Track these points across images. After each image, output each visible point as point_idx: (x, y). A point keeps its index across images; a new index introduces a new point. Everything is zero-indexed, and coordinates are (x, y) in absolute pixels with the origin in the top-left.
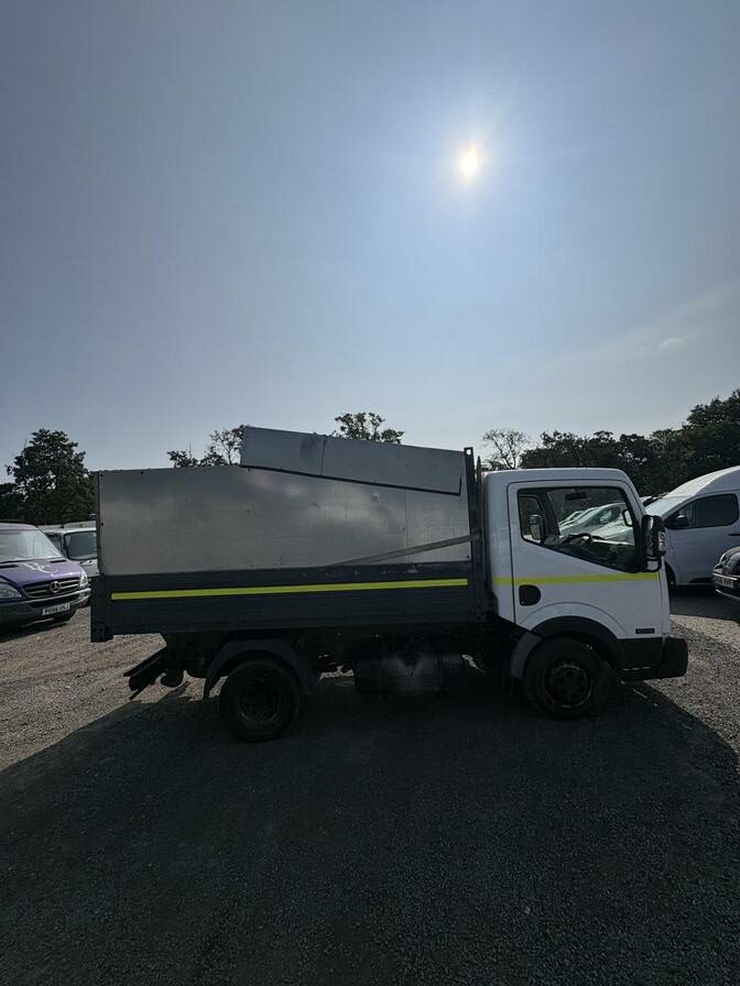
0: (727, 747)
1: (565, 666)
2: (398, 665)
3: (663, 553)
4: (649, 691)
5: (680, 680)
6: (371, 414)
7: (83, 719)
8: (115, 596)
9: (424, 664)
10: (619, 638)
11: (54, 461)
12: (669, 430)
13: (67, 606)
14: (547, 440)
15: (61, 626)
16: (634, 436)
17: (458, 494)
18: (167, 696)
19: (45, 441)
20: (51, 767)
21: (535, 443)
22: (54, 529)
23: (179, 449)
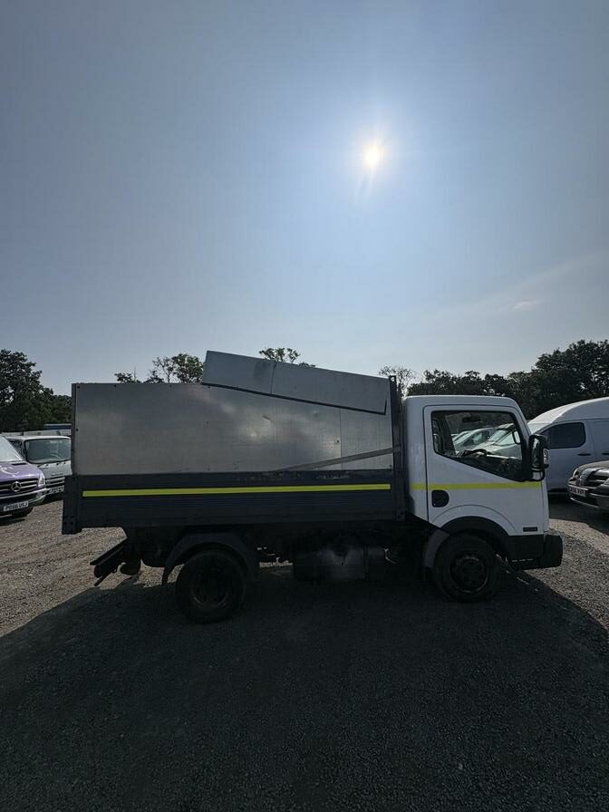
0: (598, 624)
1: (467, 558)
2: (331, 556)
3: (547, 466)
4: (530, 579)
5: (552, 570)
6: (289, 350)
7: (47, 605)
8: (86, 494)
9: (353, 555)
10: (510, 534)
11: (13, 377)
12: (522, 373)
13: (26, 503)
14: (429, 377)
15: (20, 521)
16: (496, 376)
17: (384, 414)
18: (123, 584)
19: (5, 360)
20: (20, 648)
21: (420, 379)
22: (15, 436)
23: (125, 372)
